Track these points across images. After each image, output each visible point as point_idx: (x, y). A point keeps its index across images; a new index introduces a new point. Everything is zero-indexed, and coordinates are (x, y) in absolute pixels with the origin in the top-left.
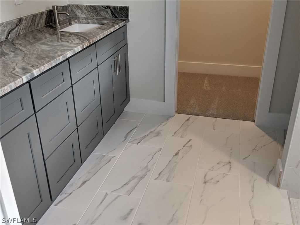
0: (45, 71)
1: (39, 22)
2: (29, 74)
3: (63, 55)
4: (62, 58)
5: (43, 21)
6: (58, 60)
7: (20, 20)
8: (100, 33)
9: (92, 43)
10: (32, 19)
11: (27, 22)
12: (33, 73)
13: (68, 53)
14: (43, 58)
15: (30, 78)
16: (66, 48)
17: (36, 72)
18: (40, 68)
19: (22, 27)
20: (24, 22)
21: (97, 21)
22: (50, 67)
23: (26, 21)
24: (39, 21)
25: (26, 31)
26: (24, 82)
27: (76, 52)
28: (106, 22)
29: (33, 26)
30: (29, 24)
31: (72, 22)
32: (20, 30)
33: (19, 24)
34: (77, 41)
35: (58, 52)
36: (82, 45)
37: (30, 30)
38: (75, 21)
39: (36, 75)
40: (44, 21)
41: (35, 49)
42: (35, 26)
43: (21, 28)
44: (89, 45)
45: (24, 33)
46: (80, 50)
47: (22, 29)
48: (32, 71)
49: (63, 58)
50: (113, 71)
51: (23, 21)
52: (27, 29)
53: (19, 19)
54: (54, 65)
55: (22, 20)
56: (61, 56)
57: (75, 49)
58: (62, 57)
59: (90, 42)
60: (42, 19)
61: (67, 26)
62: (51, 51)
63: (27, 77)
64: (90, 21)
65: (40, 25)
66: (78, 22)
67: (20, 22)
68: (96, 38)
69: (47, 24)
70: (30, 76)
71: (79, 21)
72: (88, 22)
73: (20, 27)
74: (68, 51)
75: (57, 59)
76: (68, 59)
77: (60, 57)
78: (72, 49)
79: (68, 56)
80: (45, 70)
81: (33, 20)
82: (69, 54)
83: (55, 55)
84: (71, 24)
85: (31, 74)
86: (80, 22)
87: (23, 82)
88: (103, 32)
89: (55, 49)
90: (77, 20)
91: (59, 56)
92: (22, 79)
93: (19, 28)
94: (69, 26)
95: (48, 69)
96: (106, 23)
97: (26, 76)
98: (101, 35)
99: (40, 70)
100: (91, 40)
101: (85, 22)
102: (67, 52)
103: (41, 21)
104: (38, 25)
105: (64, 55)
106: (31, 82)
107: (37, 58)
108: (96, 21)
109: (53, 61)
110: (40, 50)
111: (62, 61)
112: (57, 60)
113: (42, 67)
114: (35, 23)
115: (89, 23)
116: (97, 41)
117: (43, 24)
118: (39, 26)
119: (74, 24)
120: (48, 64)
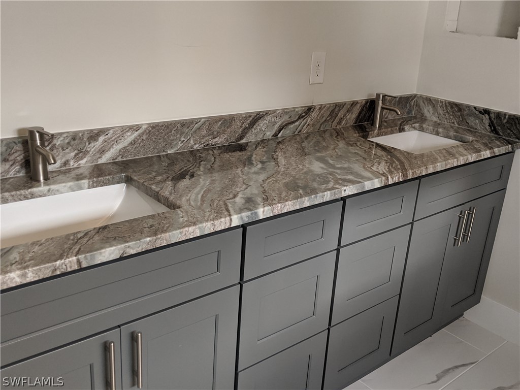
0: (282, 212)
1: (345, 117)
2: (249, 213)
3: (333, 191)
4: (329, 195)
5: (352, 116)
6: (318, 198)
7: (309, 110)
8: (440, 160)
9: (410, 177)
10: (332, 110)
11: (320, 115)
12: (256, 213)
13: (346, 188)
14: (295, 188)
15: (246, 220)
16: (350, 177)
17: (264, 211)
18: (274, 206)
19: (309, 121)
20: (314, 115)
21: (455, 133)
22: (298, 207)
23: (320, 113)
24: (345, 115)
25: (314, 129)
26: (232, 226)
27: (367, 189)
28: (471, 138)
29: (330, 123)
30: (324, 119)
31: (406, 128)
33: (304, 116)
34: (382, 168)
35: (330, 181)
36: (384, 178)
37: (322, 129)
38: (414, 125)
39: (261, 217)
40: (354, 116)
41: (299, 166)
42: (333, 123)
43: (306, 124)
44: (401, 180)
45: (309, 131)
46: (378, 186)
47: (308, 125)
48: (257, 208)
49: (331, 196)
50: (452, 236)
51: (314, 112)
52: (318, 126)
53: (307, 108)
54: (307, 204)
55: (312, 110)
56: (329, 192)
57: (366, 183)
58: (331, 193)
59: (405, 175)
60: (352, 113)
61: (392, 132)
62: (319, 177)
63: (242, 218)
64: (440, 130)
65: (344, 122)
66: (420, 128)
67: (306, 113)
68: (424, 168)
69: (359, 122)
70: (248, 217)
71: (422, 127)
72: (437, 131)
73: (305, 121)
74: (349, 184)
75: (318, 195)
76: (344, 199)
77: (326, 193)
78: (359, 182)
79: (344, 194)
80: (285, 211)
81: (333, 112)
82: (349, 190)
83: (320, 186)
84: (401, 130)
85: (252, 214)
86: (423, 129)
87: (230, 225)
88: (448, 159)
89: (331, 174)
90: (418, 124)
91: (326, 190)
92: (231, 220)
93: (303, 123)
94: (397, 133)
95: (291, 210)
96: (471, 140)
97: (239, 215)
98: (438, 164)
99: (273, 210)
100: (410, 171)
101: (432, 130)
102: (345, 186)
103: (348, 117)
104: (340, 123)
105: (336, 190)
106: (248, 228)
107: (286, 185)
108: (452, 133)
109: (306, 198)
110: (305, 170)
111: (328, 200)
112: (316, 197)
113: (279, 205)
114: (336, 117)
115: (437, 134)
116: (424, 174)
117: (351, 123)
118: (342, 124)
119: (409, 130)
120: (295, 201)
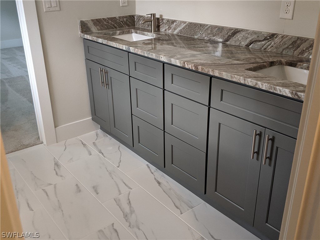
7: (273, 36)
10: (294, 41)
11: (283, 42)
19: (273, 43)
20: (277, 40)
23: (282, 40)
25: (277, 51)
29: (292, 50)
30: (286, 46)
32: (269, 46)
33: (269, 39)
42: (296, 52)
43: (270, 44)
45: (273, 51)
47: (272, 46)
51: (277, 39)
52: (281, 49)
53: (271, 34)
55: (275, 36)
67: (271, 38)
73: (269, 42)
81: (295, 43)
93: (267, 44)
114: (298, 48)
